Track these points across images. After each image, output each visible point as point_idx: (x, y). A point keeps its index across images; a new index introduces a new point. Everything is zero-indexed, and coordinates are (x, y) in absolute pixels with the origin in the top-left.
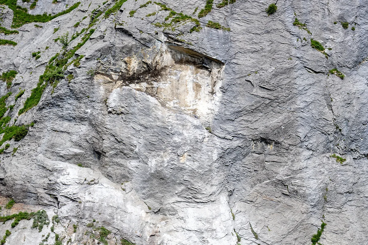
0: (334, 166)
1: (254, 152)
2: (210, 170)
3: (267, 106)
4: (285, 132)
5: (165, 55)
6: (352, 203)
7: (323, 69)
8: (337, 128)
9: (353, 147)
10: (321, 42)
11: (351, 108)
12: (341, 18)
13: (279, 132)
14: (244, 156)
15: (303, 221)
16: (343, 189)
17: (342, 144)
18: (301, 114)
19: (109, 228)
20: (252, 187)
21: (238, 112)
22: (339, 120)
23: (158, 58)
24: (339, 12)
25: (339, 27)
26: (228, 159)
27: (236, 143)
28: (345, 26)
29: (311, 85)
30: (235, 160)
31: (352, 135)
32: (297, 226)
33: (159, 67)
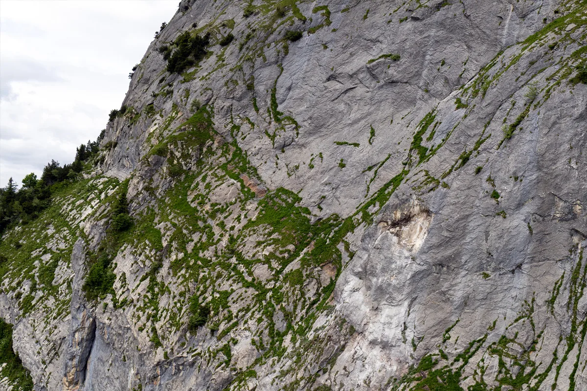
0: (480, 281)
1: (435, 272)
2: (404, 286)
3: (447, 242)
4: (454, 259)
5: (415, 208)
6: (484, 306)
7: (490, 214)
8: (490, 254)
9: (501, 266)
10: (499, 191)
11: (502, 240)
12: (515, 173)
13: (450, 260)
14: (428, 275)
15: (446, 318)
16: (480, 297)
17: (493, 265)
18: (466, 247)
19: (347, 319)
20: (428, 295)
21: (430, 247)
22: (492, 249)
23: (411, 210)
24: (515, 169)
25: (512, 181)
26: (417, 278)
27: (425, 267)
28: (516, 179)
29: (478, 225)
30: (422, 278)
31: (500, 258)
32: (441, 322)
33: (412, 215)
